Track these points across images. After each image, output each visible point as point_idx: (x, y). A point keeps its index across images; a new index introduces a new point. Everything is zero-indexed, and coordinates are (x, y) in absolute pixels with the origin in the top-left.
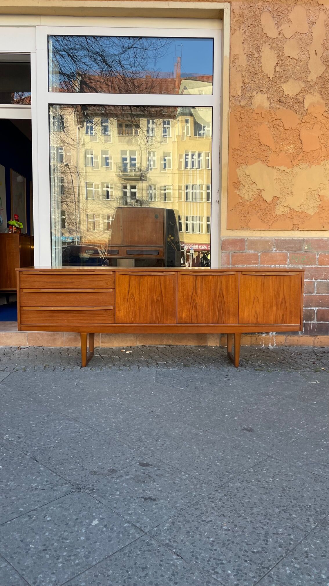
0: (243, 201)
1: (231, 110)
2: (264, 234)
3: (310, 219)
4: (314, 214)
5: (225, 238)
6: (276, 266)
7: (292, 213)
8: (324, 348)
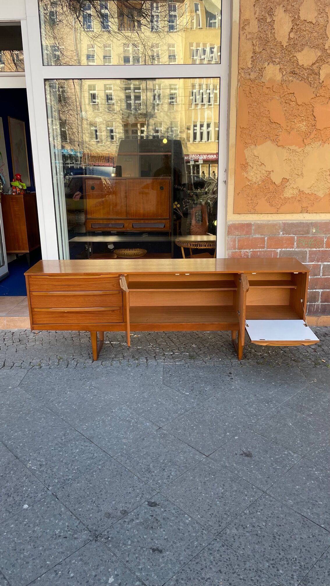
0: (250, 184)
1: (239, 85)
2: (271, 217)
3: (319, 201)
4: (325, 196)
5: (231, 223)
6: (283, 249)
7: (302, 195)
8: (327, 327)
